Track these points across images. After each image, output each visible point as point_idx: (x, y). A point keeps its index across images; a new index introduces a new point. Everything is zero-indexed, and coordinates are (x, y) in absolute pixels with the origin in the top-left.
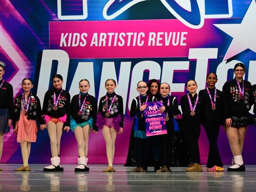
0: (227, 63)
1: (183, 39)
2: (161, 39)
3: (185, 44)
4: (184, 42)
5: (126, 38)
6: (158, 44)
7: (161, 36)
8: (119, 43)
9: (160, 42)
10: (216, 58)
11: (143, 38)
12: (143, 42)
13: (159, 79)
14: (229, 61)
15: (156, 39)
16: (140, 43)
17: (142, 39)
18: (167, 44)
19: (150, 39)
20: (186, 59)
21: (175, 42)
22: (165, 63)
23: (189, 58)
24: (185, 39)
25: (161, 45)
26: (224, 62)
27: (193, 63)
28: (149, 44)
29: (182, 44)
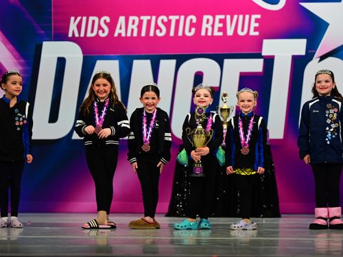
0: (320, 61)
1: (254, 25)
2: (221, 25)
3: (257, 33)
4: (256, 29)
5: (168, 25)
6: (217, 33)
7: (221, 21)
8: (158, 31)
9: (220, 29)
10: (303, 53)
11: (194, 24)
12: (193, 30)
13: (218, 85)
14: (322, 58)
15: (213, 26)
16: (190, 31)
17: (192, 25)
18: (230, 32)
19: (204, 25)
20: (259, 56)
21: (243, 30)
22: (226, 61)
23: (263, 54)
24: (257, 25)
25: (221, 34)
26: (315, 60)
27: (269, 62)
28: (203, 33)
29: (252, 33)
